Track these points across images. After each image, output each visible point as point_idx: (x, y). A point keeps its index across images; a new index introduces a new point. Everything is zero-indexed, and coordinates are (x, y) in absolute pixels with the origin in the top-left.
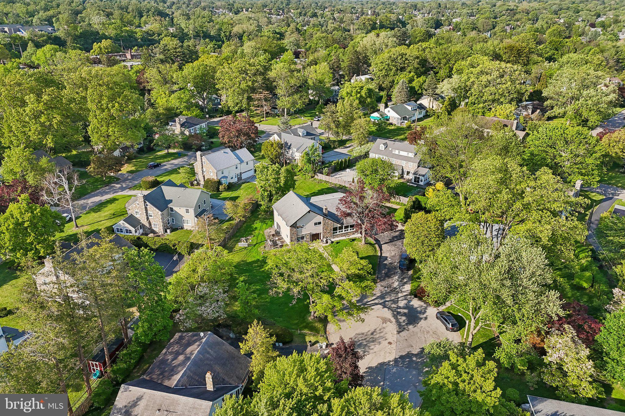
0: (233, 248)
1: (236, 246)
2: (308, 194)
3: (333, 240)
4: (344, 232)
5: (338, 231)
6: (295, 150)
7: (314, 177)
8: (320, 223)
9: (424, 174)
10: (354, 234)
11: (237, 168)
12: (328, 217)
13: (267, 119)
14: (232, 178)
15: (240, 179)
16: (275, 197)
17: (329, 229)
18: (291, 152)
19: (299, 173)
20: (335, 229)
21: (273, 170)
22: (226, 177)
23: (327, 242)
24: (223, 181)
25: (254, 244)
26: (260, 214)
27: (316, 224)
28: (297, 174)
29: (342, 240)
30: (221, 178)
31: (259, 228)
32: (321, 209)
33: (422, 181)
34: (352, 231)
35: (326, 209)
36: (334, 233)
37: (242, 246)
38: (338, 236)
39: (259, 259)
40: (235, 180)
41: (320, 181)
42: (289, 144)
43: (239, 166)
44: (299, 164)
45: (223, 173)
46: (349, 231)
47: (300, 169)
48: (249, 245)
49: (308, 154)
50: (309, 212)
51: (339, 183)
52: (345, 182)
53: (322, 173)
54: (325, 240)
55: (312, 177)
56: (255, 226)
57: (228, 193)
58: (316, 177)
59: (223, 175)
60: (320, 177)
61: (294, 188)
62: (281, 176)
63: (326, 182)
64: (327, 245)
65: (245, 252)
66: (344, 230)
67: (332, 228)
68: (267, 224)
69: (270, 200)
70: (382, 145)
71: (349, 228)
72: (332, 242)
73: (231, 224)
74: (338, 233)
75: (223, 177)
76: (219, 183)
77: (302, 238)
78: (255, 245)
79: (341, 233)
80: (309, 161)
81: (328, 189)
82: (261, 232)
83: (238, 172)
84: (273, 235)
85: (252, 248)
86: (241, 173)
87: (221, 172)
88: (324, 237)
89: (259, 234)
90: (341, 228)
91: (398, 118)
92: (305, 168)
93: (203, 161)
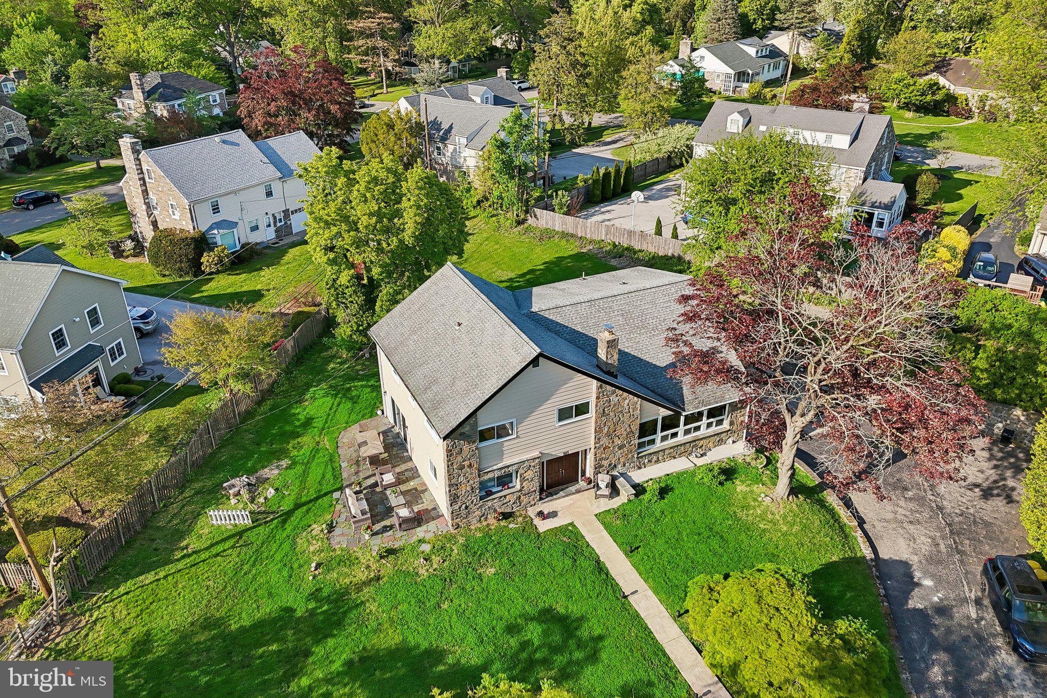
0: (182, 535)
1: (201, 521)
2: (512, 275)
3: (639, 476)
4: (681, 438)
5: (660, 435)
6: (464, 141)
7: (524, 221)
8: (582, 409)
9: (886, 200)
10: (721, 442)
11: (269, 194)
12: (621, 381)
13: (389, 90)
14: (255, 228)
15: (283, 231)
16: (385, 291)
17: (622, 431)
18: (451, 148)
19: (478, 211)
20: (647, 429)
21: (375, 180)
22: (232, 225)
23: (614, 490)
24: (219, 237)
25: (286, 506)
26: (334, 357)
27: (564, 414)
28: (472, 214)
29: (680, 476)
30: (211, 228)
31: (318, 423)
32: (587, 344)
33: (880, 224)
34: (714, 429)
35: (612, 344)
36: (641, 445)
37: (228, 524)
38: (658, 457)
39: (290, 610)
40: (267, 235)
41: (547, 235)
42: (445, 126)
43: (276, 187)
44: (477, 184)
45: (216, 209)
46: (703, 432)
47: (479, 197)
48: (258, 518)
49: (502, 146)
50: (534, 362)
51: (610, 239)
52: (630, 233)
53: (549, 207)
54: (603, 480)
55: (519, 223)
56: (302, 412)
57: (232, 278)
58: (531, 221)
59: (218, 218)
60: (545, 219)
61: (460, 254)
62: (405, 204)
63: (565, 235)
64: (617, 502)
65: (234, 558)
66: (681, 429)
67: (636, 428)
68: (354, 400)
69: (370, 303)
70: (736, 116)
71: (705, 421)
72: (639, 490)
73: (191, 413)
74: (659, 445)
75: (219, 225)
76: (202, 243)
77: (504, 480)
78: (289, 514)
79: (671, 442)
80: (508, 167)
81: (579, 257)
82: (326, 443)
83: (276, 206)
84: (375, 461)
85: (271, 537)
86: (287, 213)
87: (208, 207)
88: (598, 469)
89: (316, 451)
90: (670, 423)
91: (728, 76)
92: (496, 193)
93: (145, 168)
